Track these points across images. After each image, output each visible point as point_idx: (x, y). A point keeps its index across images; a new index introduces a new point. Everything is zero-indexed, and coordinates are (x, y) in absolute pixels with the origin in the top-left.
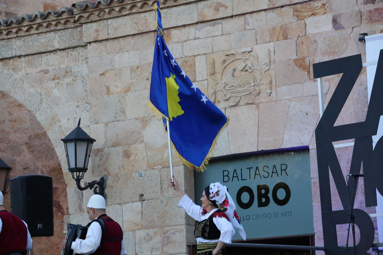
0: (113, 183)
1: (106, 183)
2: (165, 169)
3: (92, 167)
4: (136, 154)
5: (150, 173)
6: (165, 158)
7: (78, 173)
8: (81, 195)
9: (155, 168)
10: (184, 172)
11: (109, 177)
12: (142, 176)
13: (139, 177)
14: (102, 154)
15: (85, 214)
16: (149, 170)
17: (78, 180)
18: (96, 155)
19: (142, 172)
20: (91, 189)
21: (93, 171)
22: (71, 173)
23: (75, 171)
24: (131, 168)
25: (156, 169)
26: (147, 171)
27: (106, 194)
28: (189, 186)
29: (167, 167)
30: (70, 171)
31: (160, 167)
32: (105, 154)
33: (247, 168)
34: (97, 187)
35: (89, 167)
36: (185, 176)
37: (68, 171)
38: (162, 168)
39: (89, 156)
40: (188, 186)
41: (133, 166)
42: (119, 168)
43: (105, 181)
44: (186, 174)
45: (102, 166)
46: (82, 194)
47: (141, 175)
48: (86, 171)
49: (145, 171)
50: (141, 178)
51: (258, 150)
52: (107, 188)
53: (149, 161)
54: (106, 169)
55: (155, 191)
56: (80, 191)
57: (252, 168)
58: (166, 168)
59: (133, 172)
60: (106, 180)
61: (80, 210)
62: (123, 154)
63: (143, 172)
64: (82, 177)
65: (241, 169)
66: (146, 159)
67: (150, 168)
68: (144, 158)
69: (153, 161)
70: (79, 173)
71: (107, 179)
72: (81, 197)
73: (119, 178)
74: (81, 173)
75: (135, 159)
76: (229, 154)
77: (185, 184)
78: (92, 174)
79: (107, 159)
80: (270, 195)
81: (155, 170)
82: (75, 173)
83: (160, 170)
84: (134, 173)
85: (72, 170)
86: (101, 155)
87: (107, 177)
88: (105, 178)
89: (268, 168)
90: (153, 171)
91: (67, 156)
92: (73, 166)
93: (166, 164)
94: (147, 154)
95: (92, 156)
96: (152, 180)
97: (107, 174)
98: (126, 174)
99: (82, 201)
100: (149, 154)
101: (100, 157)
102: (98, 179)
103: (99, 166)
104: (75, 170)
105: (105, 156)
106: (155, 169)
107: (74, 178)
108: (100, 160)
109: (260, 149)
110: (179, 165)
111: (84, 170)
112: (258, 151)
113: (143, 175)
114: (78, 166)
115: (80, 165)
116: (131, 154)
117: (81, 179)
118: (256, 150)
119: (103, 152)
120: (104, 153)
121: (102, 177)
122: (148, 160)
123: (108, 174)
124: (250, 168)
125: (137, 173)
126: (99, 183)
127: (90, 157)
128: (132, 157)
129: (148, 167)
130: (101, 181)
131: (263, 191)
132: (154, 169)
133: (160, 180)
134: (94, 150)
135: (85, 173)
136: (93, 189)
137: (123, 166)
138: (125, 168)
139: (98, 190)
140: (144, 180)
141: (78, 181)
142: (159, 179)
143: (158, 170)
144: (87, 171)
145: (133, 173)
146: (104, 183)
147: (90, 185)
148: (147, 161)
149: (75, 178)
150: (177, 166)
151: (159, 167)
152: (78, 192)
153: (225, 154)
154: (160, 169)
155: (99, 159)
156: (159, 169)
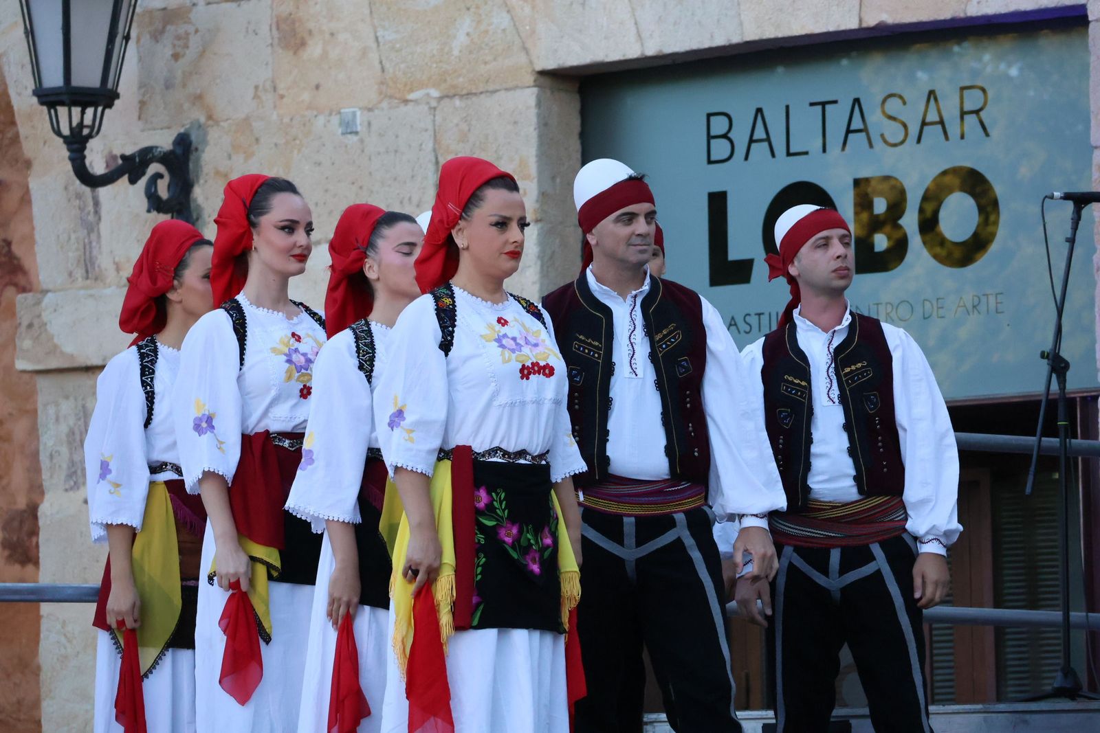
0: (230, 157)
1: (198, 159)
2: (457, 102)
3: (140, 88)
4: (332, 34)
5: (390, 119)
6: (456, 52)
7: (76, 111)
8: (91, 208)
9: (411, 96)
10: (539, 115)
11: (213, 134)
12: (354, 130)
13: (343, 134)
14: (182, 28)
15: (108, 291)
16: (385, 104)
17: (77, 142)
18: (157, 36)
19: (354, 114)
20: (133, 181)
21: (142, 104)
22: (45, 108)
23: (62, 104)
24: (306, 96)
25: (416, 101)
26: (376, 112)
27: (198, 207)
28: (558, 180)
29: (464, 92)
30: (42, 103)
31: (435, 93)
32: (197, 31)
33: (812, 104)
34: (159, 176)
35: (128, 84)
36: (541, 137)
37: (35, 100)
38: (441, 98)
39: (127, 38)
40: (553, 178)
41: (317, 87)
42: (256, 97)
43: (197, 149)
44: (546, 125)
45: (184, 86)
46: (97, 204)
47: (349, 129)
48: (109, 105)
49: (370, 110)
50: (355, 138)
51: (864, 25)
52: (202, 181)
53: (387, 65)
54: (198, 98)
55: (410, 199)
56: (87, 190)
57: (835, 102)
58: (462, 96)
59: (315, 113)
60: (200, 148)
61: (87, 272)
62: (275, 32)
63: (358, 113)
64: (95, 130)
65: (787, 107)
66: (374, 57)
67: (391, 97)
68: (364, 52)
69: (402, 66)
70: (83, 113)
71: (205, 142)
72: (91, 218)
73: (257, 140)
74: (90, 112)
75: (325, 55)
76: (736, 39)
77: (540, 172)
78: (139, 118)
79: (202, 54)
80: (910, 222)
81: (410, 106)
82: (62, 111)
83: (435, 108)
84: (321, 120)
85: (49, 99)
86: (178, 38)
87: (205, 134)
88: (193, 138)
89: (904, 103)
90: (404, 109)
91: (30, 33)
92: (53, 78)
93: (461, 79)
94: (377, 38)
95: (138, 40)
96: (396, 151)
97: (203, 119)
98: (286, 120)
99: (94, 236)
100: (387, 35)
101: (174, 46)
102: (164, 141)
103: (168, 86)
104: (65, 98)
105: (194, 41)
106: (411, 101)
107: (58, 132)
108: (176, 57)
109: (871, 21)
110: (515, 88)
111: (104, 97)
112: (861, 30)
113: (359, 128)
114: (77, 81)
115: (87, 75)
116: (310, 32)
117: (90, 136)
118: (851, 24)
119: (189, 22)
120: (191, 29)
121: (182, 130)
122: (381, 62)
123: (210, 117)
124: (823, 104)
125: (335, 120)
126: (165, 159)
127: (130, 43)
128: (314, 49)
129: (381, 93)
130: (179, 151)
131: (880, 206)
132: (406, 102)
133: (435, 150)
134: (150, 13)
135: (107, 111)
136: (143, 182)
137: (275, 89)
138: (282, 97)
139: (163, 190)
140: (363, 151)
141: (76, 146)
142: (429, 145)
143: (426, 108)
144: (117, 102)
145: (316, 116)
146: (192, 157)
147: (131, 166)
148: (378, 67)
149: (66, 131)
150: (507, 89)
151: (428, 95)
152: (79, 196)
153: (719, 41)
154: (434, 104)
155: (168, 52)
156: (428, 103)
